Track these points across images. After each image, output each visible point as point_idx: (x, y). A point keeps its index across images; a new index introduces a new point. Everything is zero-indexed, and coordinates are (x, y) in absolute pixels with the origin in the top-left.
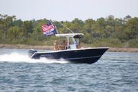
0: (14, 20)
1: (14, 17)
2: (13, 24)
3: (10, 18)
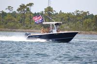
0: (87, 14)
1: (88, 12)
2: (87, 17)
3: (85, 13)
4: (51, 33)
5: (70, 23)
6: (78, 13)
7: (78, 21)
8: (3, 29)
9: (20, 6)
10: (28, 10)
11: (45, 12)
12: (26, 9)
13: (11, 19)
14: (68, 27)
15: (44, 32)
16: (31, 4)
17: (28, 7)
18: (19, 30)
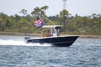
4: (51, 37)
5: (87, 27)
6: (95, 16)
7: (94, 24)
8: (17, 34)
9: (35, 9)
10: (43, 13)
11: (61, 15)
12: (40, 13)
13: (25, 23)
14: (84, 31)
15: (43, 36)
16: (46, 8)
17: (43, 10)
18: (33, 34)
